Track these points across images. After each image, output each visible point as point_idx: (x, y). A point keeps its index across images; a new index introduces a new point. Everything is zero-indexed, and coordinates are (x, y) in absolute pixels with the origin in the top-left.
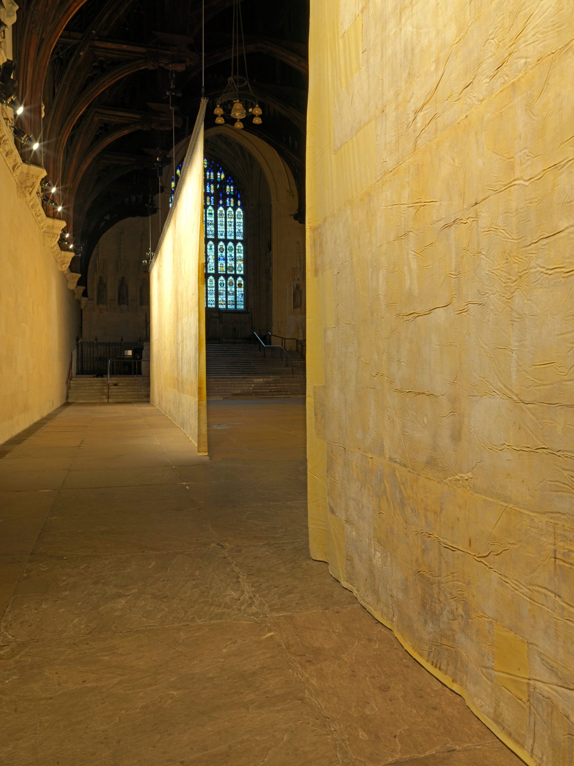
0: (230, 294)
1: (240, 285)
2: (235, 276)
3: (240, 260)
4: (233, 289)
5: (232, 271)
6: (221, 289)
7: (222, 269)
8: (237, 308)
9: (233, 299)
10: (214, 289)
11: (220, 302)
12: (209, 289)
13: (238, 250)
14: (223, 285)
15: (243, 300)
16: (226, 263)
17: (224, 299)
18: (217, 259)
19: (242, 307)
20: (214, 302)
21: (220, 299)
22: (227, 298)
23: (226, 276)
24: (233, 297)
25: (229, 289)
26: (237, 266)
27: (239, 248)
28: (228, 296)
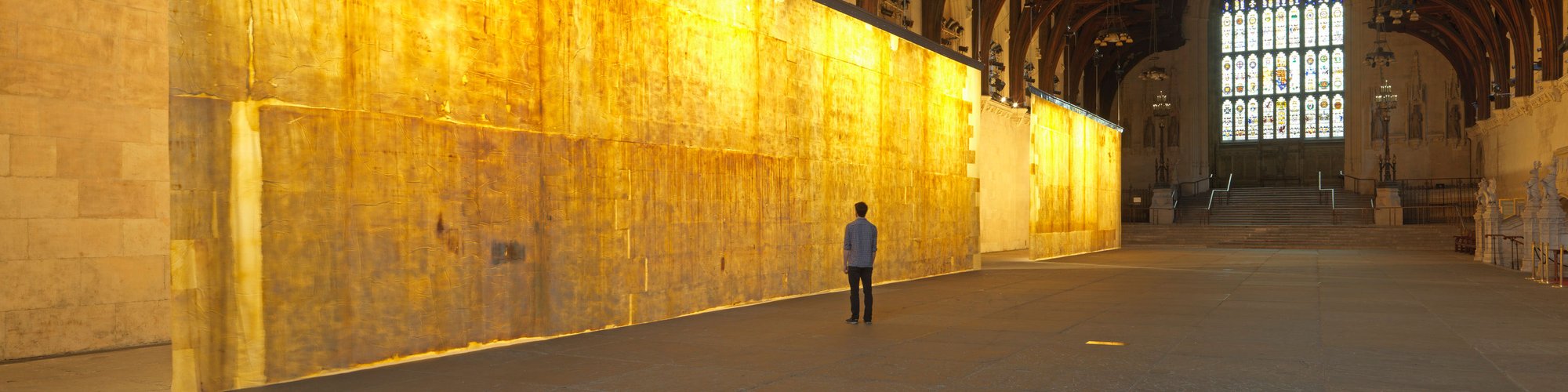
0: (1322, 118)
1: (1338, 105)
2: (1331, 94)
3: (1339, 72)
4: (1328, 112)
5: (1325, 87)
6: (1310, 113)
7: (1310, 87)
8: (1334, 136)
9: (1328, 125)
10: (1299, 113)
11: (1307, 130)
12: (1291, 113)
13: (1336, 58)
14: (1313, 107)
15: (1342, 124)
16: (1317, 77)
17: (1314, 126)
18: (1303, 74)
19: (1341, 134)
20: (1299, 130)
21: (1307, 126)
22: (1317, 123)
23: (1317, 95)
24: (1328, 121)
25: (1320, 112)
26: (1334, 80)
27: (1337, 56)
28: (1320, 121)
